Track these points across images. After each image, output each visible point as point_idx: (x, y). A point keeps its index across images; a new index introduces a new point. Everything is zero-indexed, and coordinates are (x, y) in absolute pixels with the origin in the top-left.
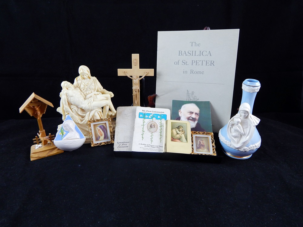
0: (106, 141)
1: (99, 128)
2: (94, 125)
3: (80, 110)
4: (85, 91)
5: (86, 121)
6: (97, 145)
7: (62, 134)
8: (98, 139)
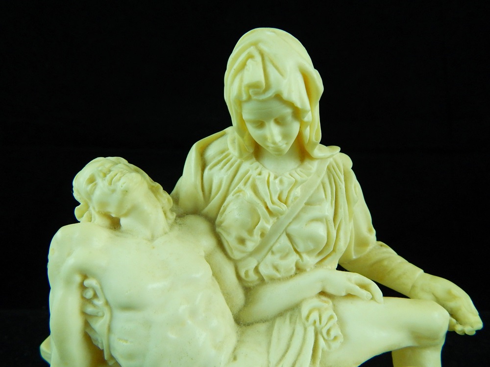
4: (252, 254)
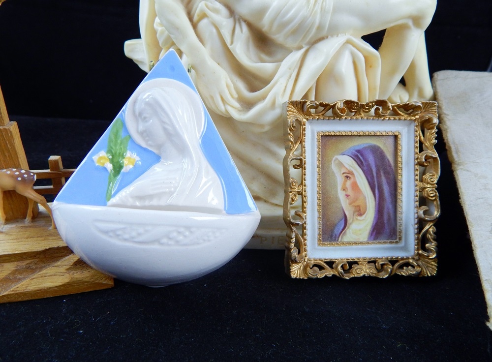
0: (381, 251)
1: (349, 162)
2: (326, 138)
3: (243, 33)
5: (273, 105)
6: (329, 272)
7: (110, 166)
8: (337, 231)
